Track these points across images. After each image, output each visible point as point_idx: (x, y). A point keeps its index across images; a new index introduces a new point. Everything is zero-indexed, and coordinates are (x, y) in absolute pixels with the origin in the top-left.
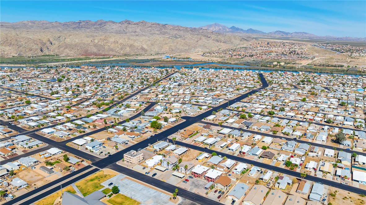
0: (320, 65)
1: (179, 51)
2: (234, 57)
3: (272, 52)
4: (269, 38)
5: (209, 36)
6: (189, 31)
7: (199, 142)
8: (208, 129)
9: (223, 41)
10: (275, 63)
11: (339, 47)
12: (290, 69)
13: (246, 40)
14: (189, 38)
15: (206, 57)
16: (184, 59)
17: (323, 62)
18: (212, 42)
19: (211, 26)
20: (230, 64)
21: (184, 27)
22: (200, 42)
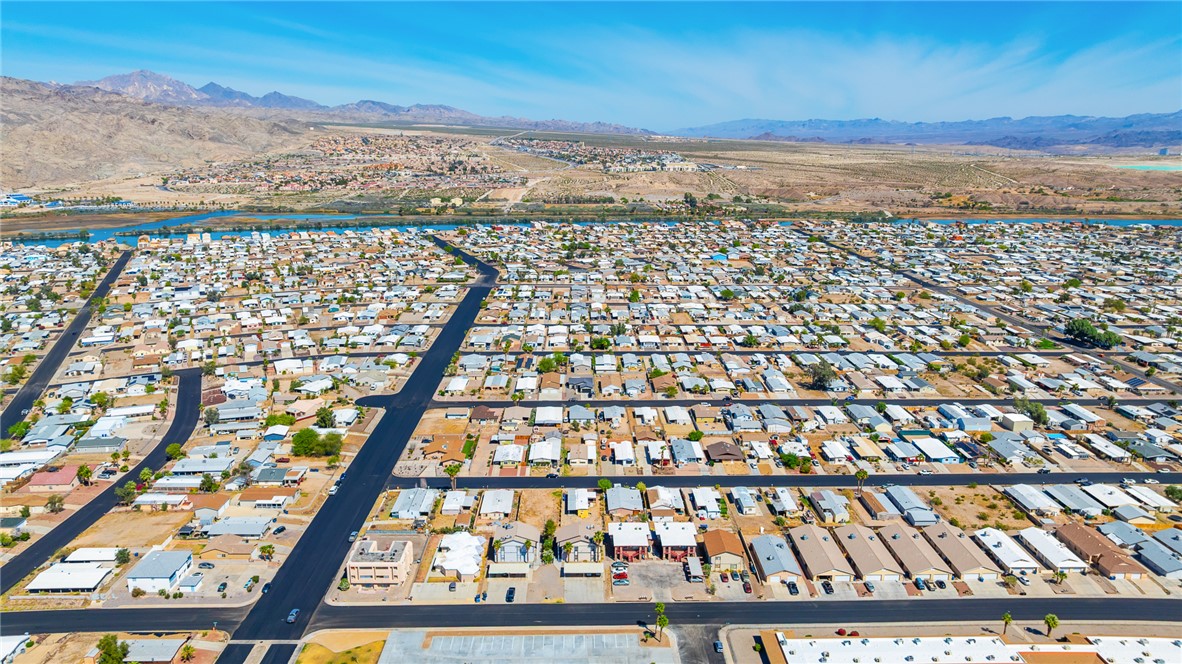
0: (559, 201)
1: (48, 175)
2: (286, 188)
3: (396, 166)
4: (348, 122)
5: (150, 117)
6: (48, 96)
7: (513, 463)
8: (493, 421)
9: (207, 136)
10: (436, 202)
11: (564, 149)
12: (488, 215)
13: (285, 129)
14: (68, 123)
15: (182, 193)
16: (98, 202)
17: (555, 191)
18: (171, 137)
19: (125, 80)
20: (292, 211)
21: (23, 79)
22: (121, 140)
